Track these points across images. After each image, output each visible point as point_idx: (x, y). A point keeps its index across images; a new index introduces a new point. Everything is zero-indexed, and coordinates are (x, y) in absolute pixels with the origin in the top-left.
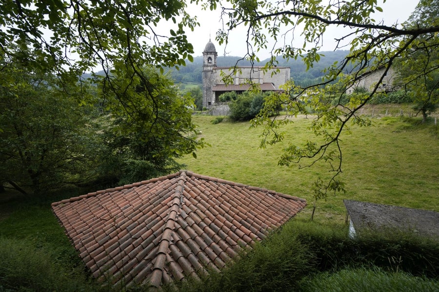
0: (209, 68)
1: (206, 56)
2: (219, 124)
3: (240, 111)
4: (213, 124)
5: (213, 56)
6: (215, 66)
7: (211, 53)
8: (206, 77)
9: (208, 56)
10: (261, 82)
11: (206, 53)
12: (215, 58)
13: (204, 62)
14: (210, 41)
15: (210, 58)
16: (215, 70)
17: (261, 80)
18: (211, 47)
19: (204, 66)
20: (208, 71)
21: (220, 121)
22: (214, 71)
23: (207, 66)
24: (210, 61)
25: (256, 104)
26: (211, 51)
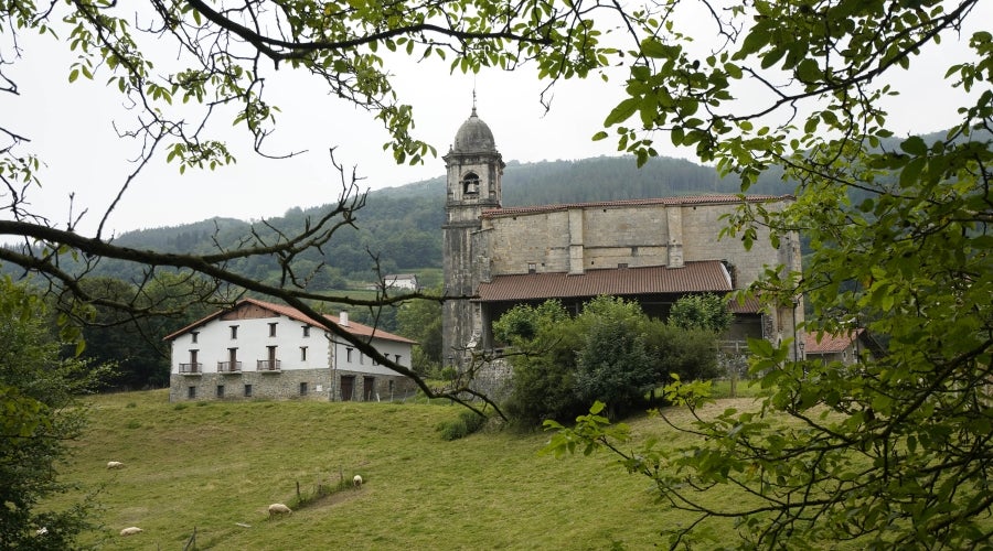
0: (468, 215)
1: (456, 169)
2: (470, 440)
3: (539, 384)
4: (444, 438)
5: (485, 167)
6: (491, 203)
7: (475, 158)
8: (456, 248)
9: (466, 169)
10: (677, 259)
11: (456, 158)
12: (491, 177)
13: (450, 193)
14: (474, 115)
15: (472, 177)
16: (489, 219)
17: (674, 252)
18: (475, 136)
19: (451, 206)
20: (465, 225)
21: (474, 425)
22: (485, 225)
23: (462, 207)
24: (472, 188)
25: (597, 354)
26: (475, 150)
